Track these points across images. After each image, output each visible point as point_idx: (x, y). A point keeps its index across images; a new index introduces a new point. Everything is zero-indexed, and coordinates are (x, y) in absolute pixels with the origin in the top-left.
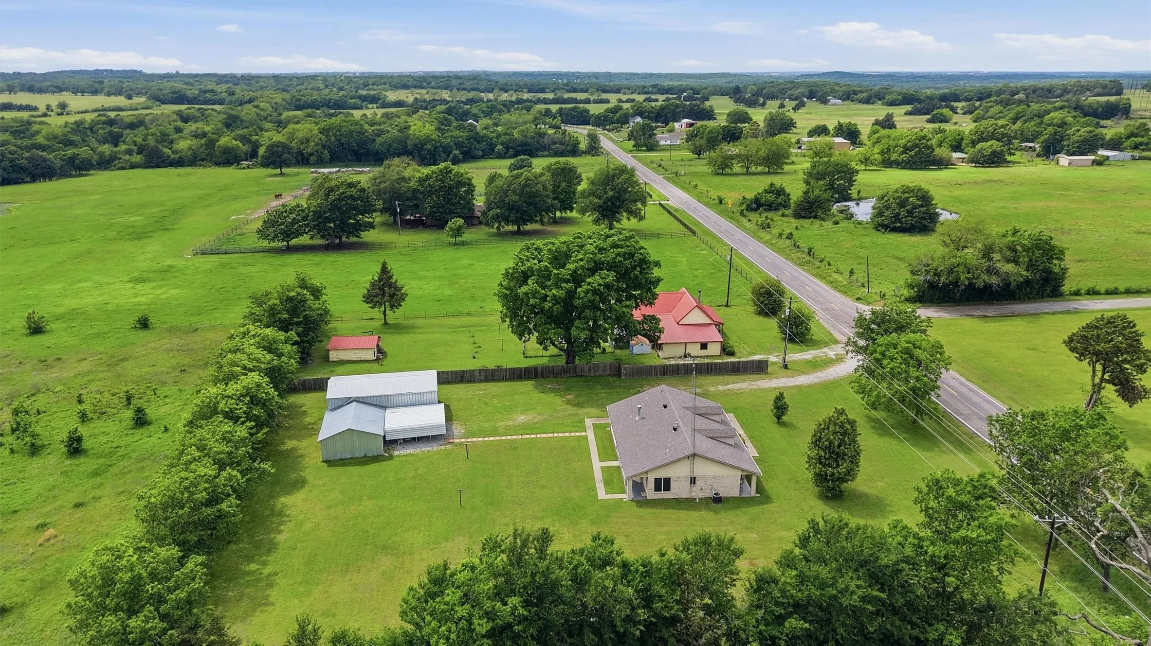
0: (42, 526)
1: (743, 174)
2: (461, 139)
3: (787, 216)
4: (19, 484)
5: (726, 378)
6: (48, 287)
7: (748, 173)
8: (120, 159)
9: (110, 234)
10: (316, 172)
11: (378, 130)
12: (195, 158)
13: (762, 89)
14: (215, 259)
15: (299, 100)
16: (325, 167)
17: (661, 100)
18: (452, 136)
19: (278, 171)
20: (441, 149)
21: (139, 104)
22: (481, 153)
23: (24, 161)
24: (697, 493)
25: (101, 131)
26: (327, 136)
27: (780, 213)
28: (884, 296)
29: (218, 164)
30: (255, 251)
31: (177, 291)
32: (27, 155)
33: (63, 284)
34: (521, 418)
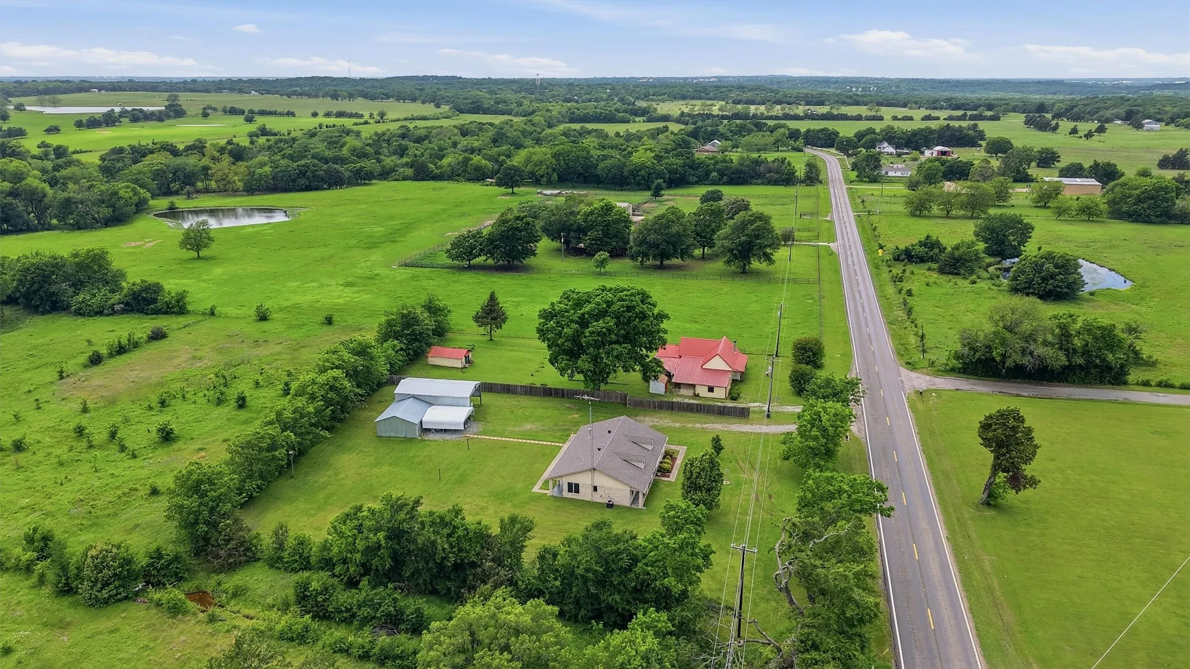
0: (201, 449)
1: (942, 217)
2: (675, 166)
3: (933, 270)
4: (203, 422)
5: (712, 418)
6: (289, 284)
7: (948, 216)
8: (397, 171)
9: (353, 242)
10: (540, 193)
11: (603, 155)
12: (453, 173)
13: (1072, 107)
14: (410, 271)
15: (573, 113)
16: (549, 188)
17: (942, 118)
18: (667, 164)
19: (510, 190)
20: (654, 175)
21: (441, 113)
22: (695, 179)
23: (321, 172)
24: (597, 498)
25: (395, 143)
26: (557, 160)
27: (927, 267)
28: (933, 363)
29: (469, 180)
30: (443, 267)
31: (369, 296)
32: (325, 167)
33: (299, 283)
34: (528, 426)
